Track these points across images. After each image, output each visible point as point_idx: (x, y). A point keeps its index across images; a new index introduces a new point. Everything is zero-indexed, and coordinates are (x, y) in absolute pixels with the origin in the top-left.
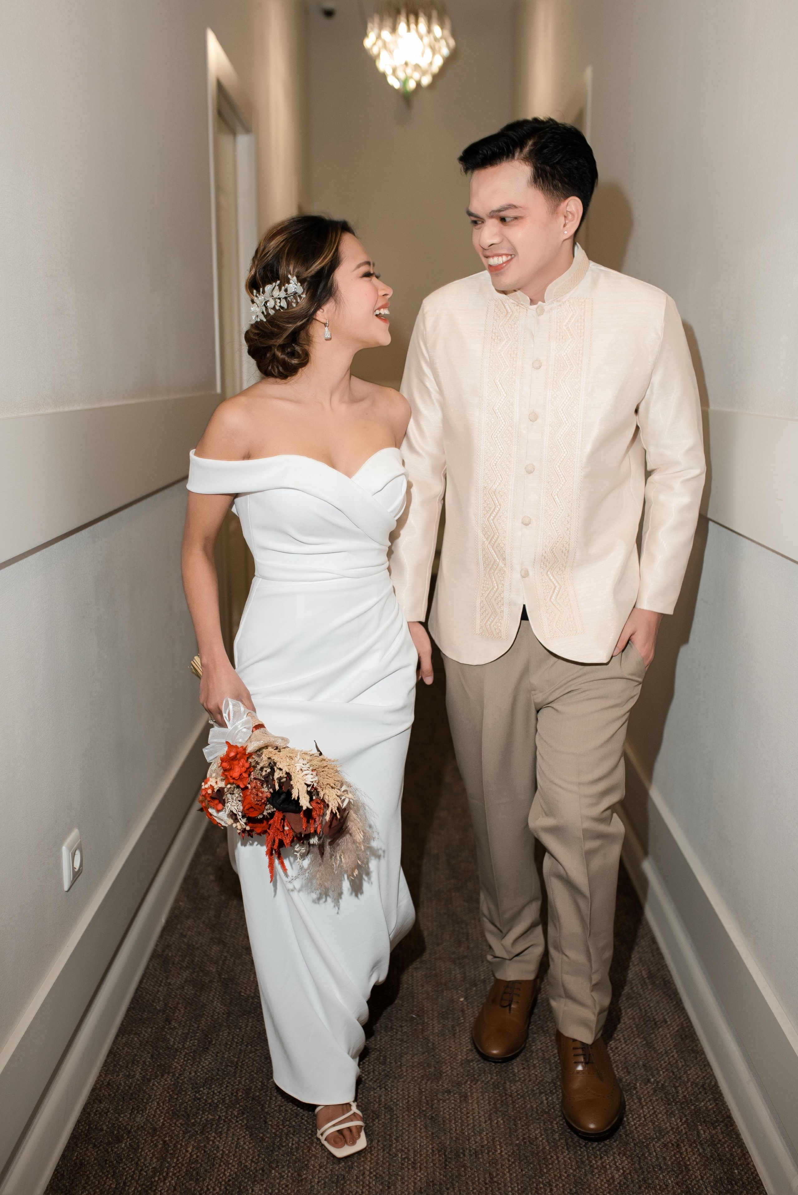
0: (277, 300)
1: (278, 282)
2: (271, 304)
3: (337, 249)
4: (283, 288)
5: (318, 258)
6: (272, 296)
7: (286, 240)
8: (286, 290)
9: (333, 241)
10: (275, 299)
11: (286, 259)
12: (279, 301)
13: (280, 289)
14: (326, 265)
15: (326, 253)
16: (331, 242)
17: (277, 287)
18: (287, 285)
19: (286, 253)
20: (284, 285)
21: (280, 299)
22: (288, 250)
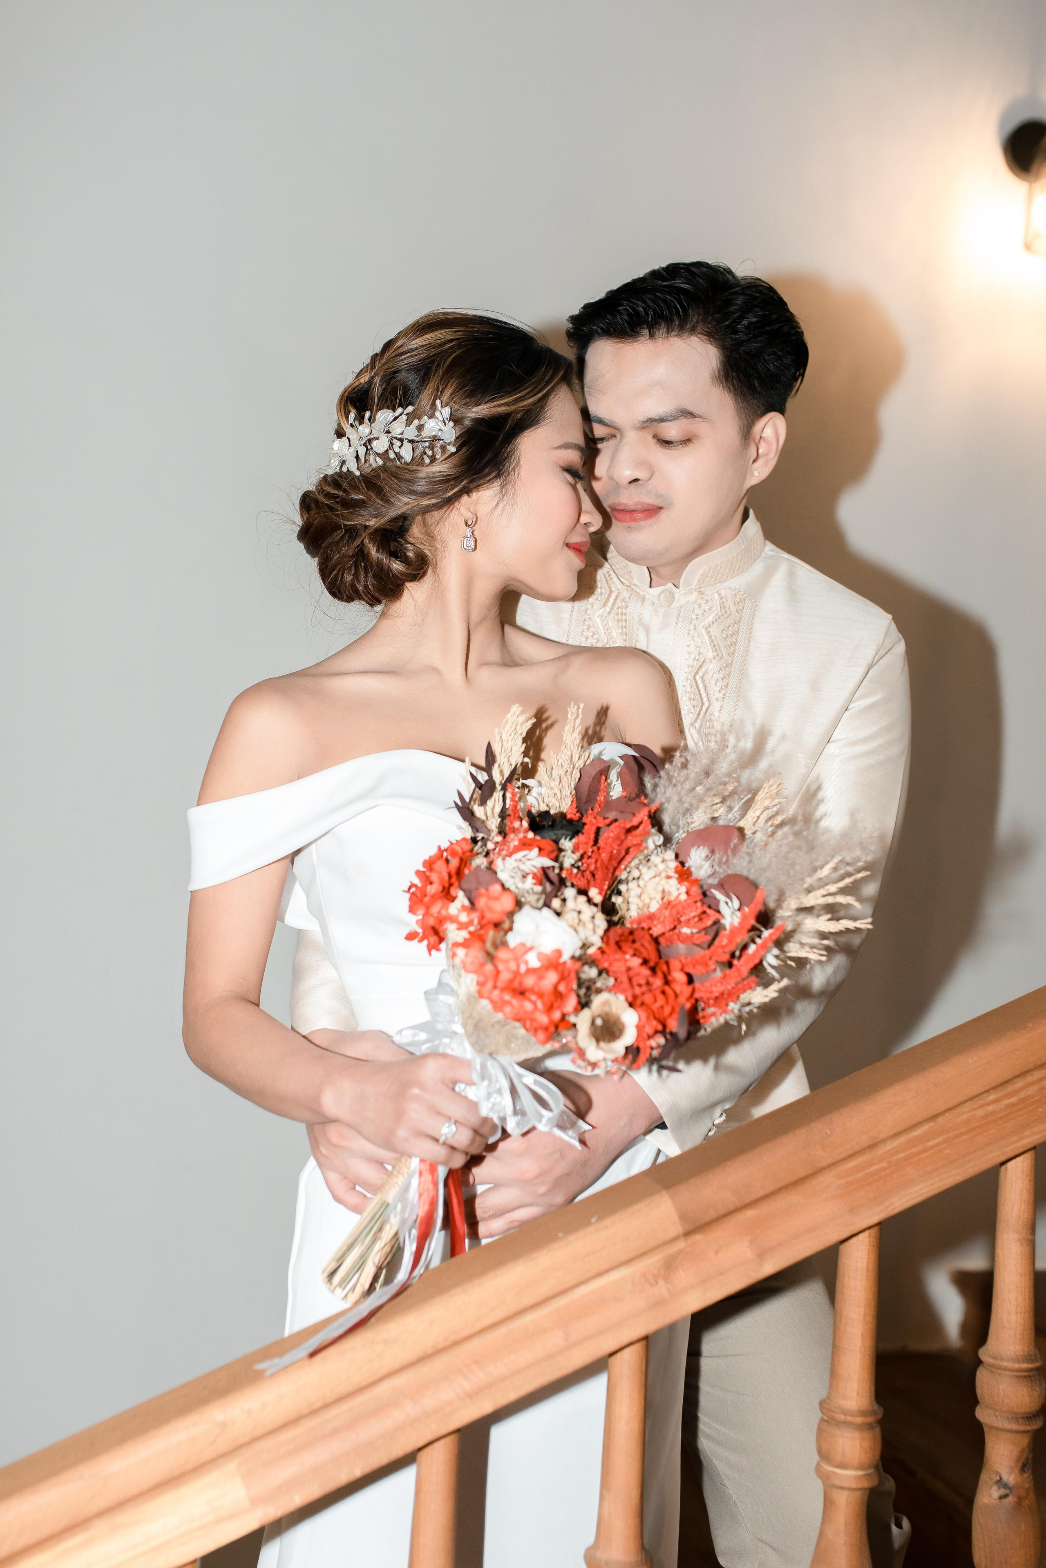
0: (394, 441)
1: (410, 409)
2: (380, 446)
3: (545, 397)
4: (416, 422)
5: (508, 393)
6: (388, 432)
7: (459, 341)
8: (420, 428)
9: (547, 378)
10: (393, 438)
11: (444, 374)
12: (398, 443)
13: (408, 423)
14: (516, 412)
15: (523, 393)
16: (542, 379)
17: (404, 417)
18: (426, 418)
19: (448, 363)
20: (419, 418)
21: (401, 440)
22: (454, 359)
